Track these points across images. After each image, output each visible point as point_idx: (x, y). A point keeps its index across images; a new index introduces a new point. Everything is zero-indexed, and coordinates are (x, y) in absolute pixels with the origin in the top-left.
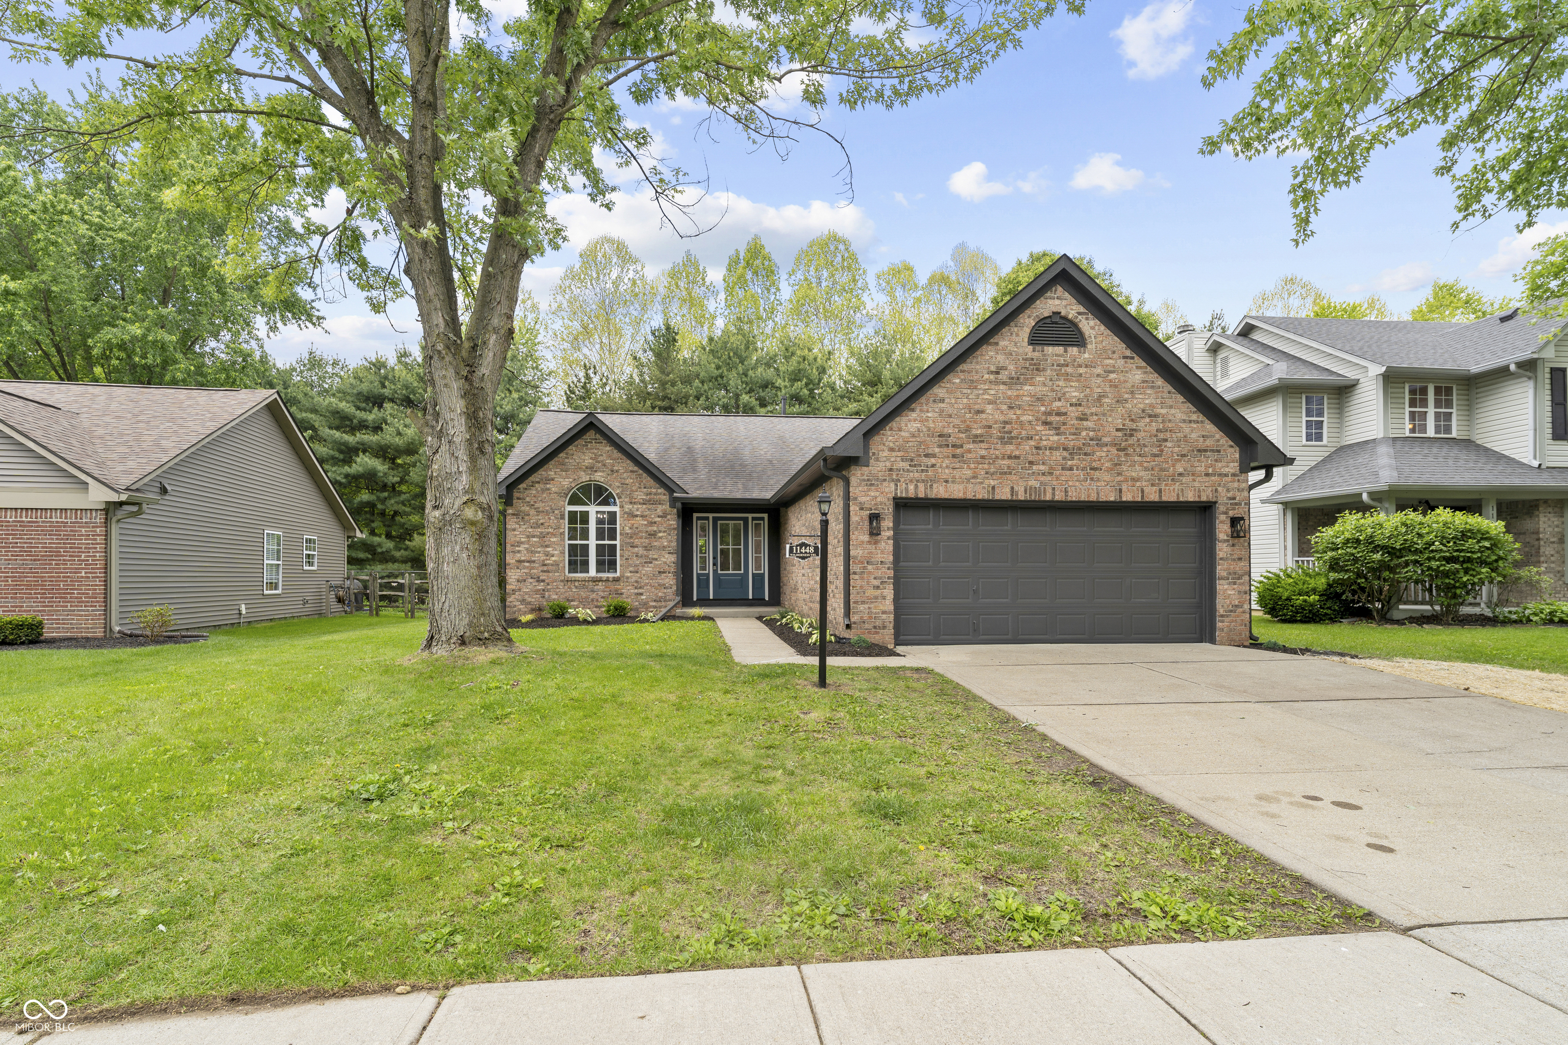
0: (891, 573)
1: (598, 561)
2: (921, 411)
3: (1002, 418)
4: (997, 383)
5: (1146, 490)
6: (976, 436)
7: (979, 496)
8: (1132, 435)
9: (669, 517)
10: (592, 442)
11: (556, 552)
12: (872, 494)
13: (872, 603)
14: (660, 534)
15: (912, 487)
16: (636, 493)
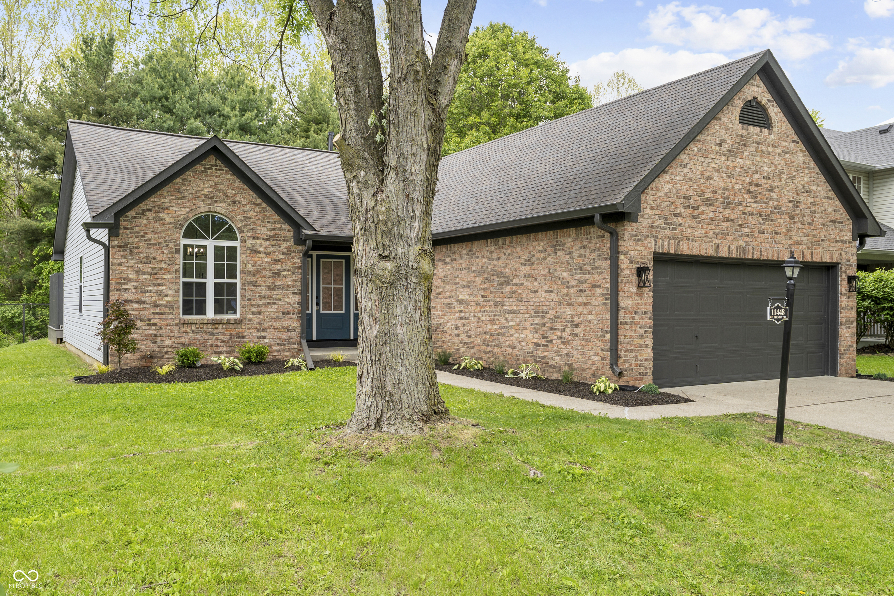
0: (651, 323)
1: (216, 301)
2: (672, 174)
3: (723, 185)
4: (720, 153)
5: (805, 252)
6: (708, 200)
7: (709, 254)
8: (797, 206)
9: (293, 254)
10: (212, 169)
11: (170, 291)
12: (639, 249)
13: (638, 350)
14: (285, 273)
15: (666, 243)
16: (260, 228)
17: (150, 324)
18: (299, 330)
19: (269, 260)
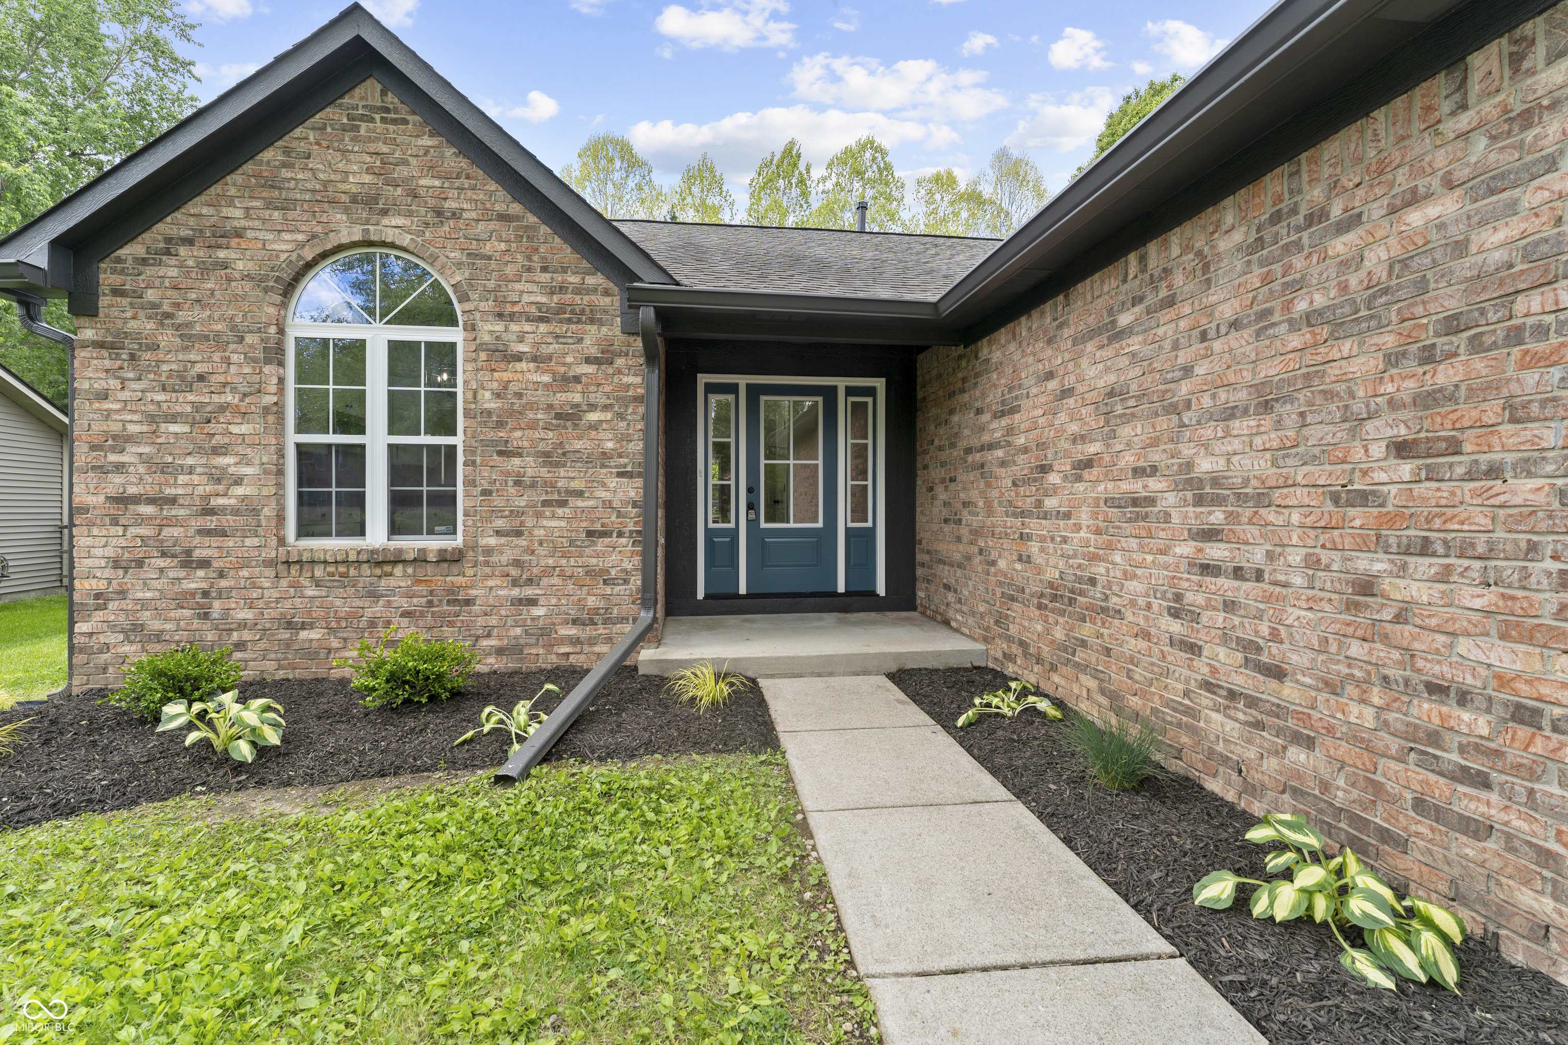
1: (393, 498)
9: (620, 362)
10: (372, 120)
11: (249, 470)
14: (593, 417)
16: (518, 286)
17: (189, 562)
18: (636, 581)
19: (546, 378)
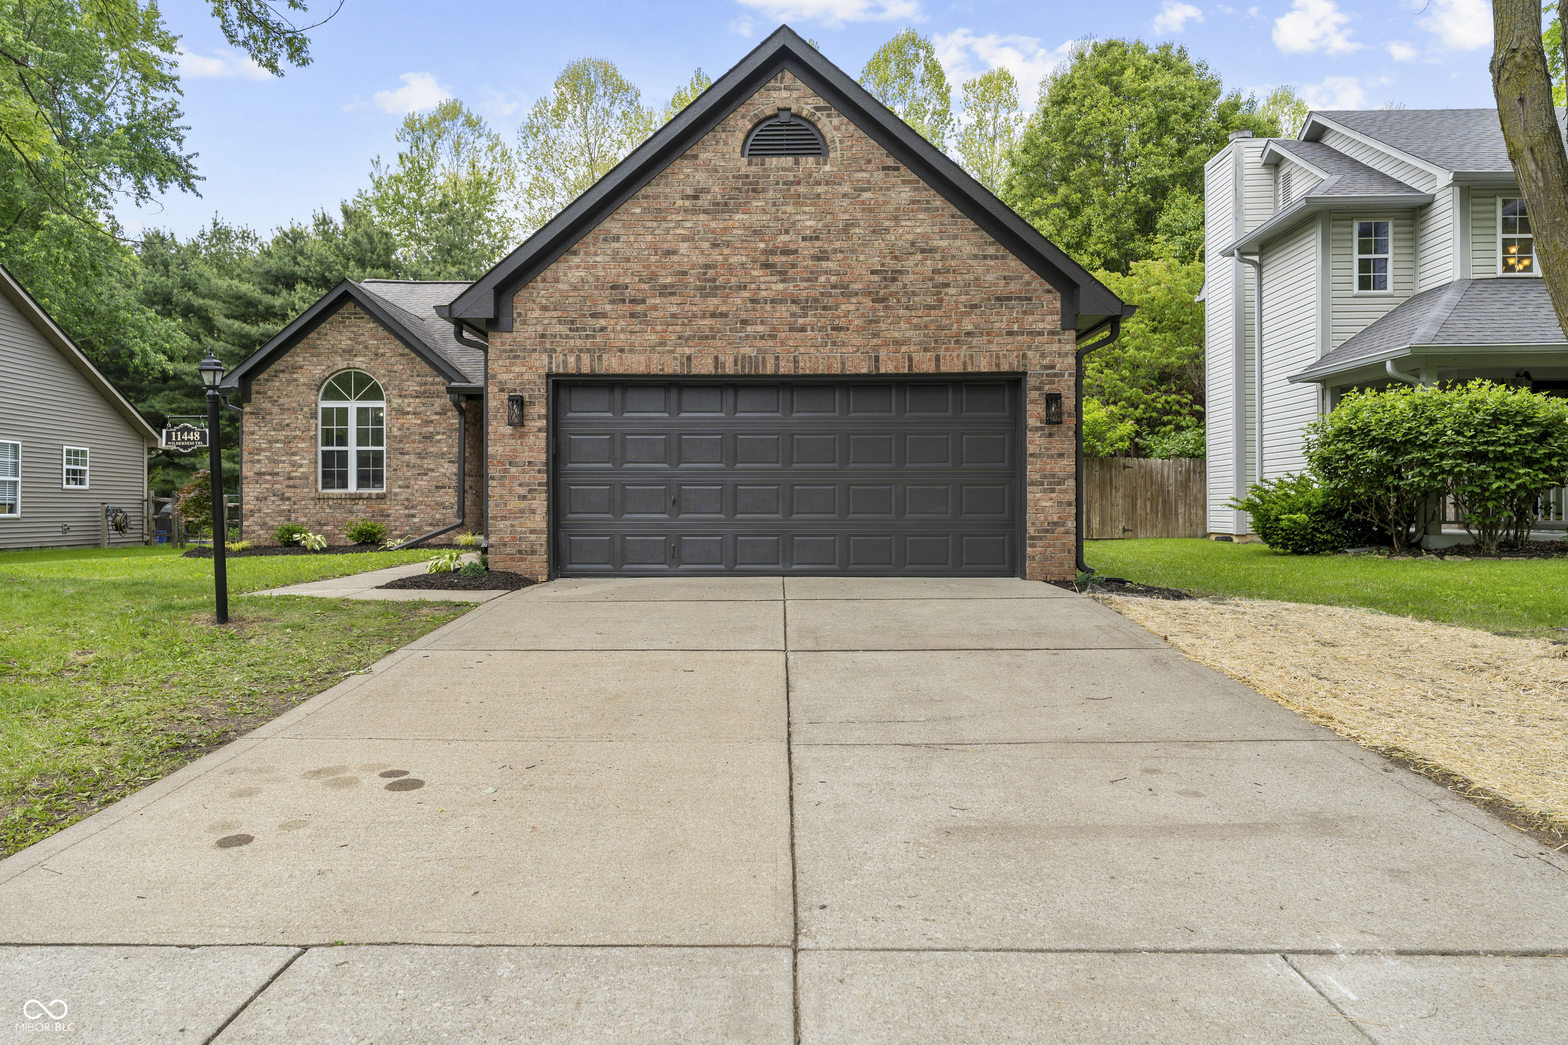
0: (543, 478)
1: (359, 472)
2: (586, 253)
3: (702, 260)
4: (695, 211)
5: (916, 357)
6: (665, 287)
8: (894, 280)
9: (449, 414)
10: (349, 319)
11: (306, 462)
12: (517, 370)
13: (517, 518)
14: (438, 437)
15: (572, 359)
16: (407, 383)
17: (283, 498)
18: (456, 508)
19: (419, 422)
